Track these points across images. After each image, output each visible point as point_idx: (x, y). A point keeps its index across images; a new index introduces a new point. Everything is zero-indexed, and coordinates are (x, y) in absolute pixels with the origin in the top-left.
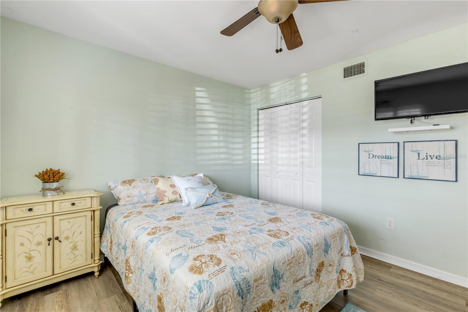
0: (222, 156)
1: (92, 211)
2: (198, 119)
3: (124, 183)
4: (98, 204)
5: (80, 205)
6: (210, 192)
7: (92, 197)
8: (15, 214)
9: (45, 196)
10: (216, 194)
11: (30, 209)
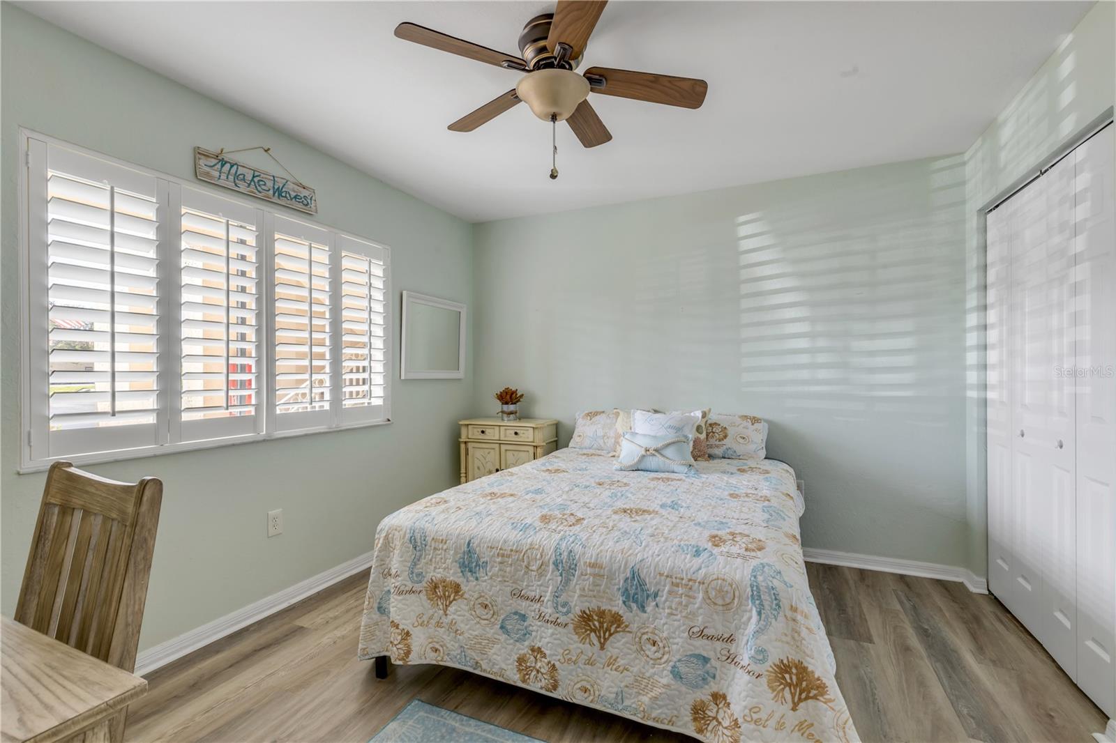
0: (822, 374)
1: (534, 446)
2: (745, 289)
3: (588, 414)
4: (541, 438)
5: (524, 435)
6: (653, 445)
7: (533, 428)
8: (474, 433)
9: (503, 420)
10: (669, 452)
11: (483, 432)
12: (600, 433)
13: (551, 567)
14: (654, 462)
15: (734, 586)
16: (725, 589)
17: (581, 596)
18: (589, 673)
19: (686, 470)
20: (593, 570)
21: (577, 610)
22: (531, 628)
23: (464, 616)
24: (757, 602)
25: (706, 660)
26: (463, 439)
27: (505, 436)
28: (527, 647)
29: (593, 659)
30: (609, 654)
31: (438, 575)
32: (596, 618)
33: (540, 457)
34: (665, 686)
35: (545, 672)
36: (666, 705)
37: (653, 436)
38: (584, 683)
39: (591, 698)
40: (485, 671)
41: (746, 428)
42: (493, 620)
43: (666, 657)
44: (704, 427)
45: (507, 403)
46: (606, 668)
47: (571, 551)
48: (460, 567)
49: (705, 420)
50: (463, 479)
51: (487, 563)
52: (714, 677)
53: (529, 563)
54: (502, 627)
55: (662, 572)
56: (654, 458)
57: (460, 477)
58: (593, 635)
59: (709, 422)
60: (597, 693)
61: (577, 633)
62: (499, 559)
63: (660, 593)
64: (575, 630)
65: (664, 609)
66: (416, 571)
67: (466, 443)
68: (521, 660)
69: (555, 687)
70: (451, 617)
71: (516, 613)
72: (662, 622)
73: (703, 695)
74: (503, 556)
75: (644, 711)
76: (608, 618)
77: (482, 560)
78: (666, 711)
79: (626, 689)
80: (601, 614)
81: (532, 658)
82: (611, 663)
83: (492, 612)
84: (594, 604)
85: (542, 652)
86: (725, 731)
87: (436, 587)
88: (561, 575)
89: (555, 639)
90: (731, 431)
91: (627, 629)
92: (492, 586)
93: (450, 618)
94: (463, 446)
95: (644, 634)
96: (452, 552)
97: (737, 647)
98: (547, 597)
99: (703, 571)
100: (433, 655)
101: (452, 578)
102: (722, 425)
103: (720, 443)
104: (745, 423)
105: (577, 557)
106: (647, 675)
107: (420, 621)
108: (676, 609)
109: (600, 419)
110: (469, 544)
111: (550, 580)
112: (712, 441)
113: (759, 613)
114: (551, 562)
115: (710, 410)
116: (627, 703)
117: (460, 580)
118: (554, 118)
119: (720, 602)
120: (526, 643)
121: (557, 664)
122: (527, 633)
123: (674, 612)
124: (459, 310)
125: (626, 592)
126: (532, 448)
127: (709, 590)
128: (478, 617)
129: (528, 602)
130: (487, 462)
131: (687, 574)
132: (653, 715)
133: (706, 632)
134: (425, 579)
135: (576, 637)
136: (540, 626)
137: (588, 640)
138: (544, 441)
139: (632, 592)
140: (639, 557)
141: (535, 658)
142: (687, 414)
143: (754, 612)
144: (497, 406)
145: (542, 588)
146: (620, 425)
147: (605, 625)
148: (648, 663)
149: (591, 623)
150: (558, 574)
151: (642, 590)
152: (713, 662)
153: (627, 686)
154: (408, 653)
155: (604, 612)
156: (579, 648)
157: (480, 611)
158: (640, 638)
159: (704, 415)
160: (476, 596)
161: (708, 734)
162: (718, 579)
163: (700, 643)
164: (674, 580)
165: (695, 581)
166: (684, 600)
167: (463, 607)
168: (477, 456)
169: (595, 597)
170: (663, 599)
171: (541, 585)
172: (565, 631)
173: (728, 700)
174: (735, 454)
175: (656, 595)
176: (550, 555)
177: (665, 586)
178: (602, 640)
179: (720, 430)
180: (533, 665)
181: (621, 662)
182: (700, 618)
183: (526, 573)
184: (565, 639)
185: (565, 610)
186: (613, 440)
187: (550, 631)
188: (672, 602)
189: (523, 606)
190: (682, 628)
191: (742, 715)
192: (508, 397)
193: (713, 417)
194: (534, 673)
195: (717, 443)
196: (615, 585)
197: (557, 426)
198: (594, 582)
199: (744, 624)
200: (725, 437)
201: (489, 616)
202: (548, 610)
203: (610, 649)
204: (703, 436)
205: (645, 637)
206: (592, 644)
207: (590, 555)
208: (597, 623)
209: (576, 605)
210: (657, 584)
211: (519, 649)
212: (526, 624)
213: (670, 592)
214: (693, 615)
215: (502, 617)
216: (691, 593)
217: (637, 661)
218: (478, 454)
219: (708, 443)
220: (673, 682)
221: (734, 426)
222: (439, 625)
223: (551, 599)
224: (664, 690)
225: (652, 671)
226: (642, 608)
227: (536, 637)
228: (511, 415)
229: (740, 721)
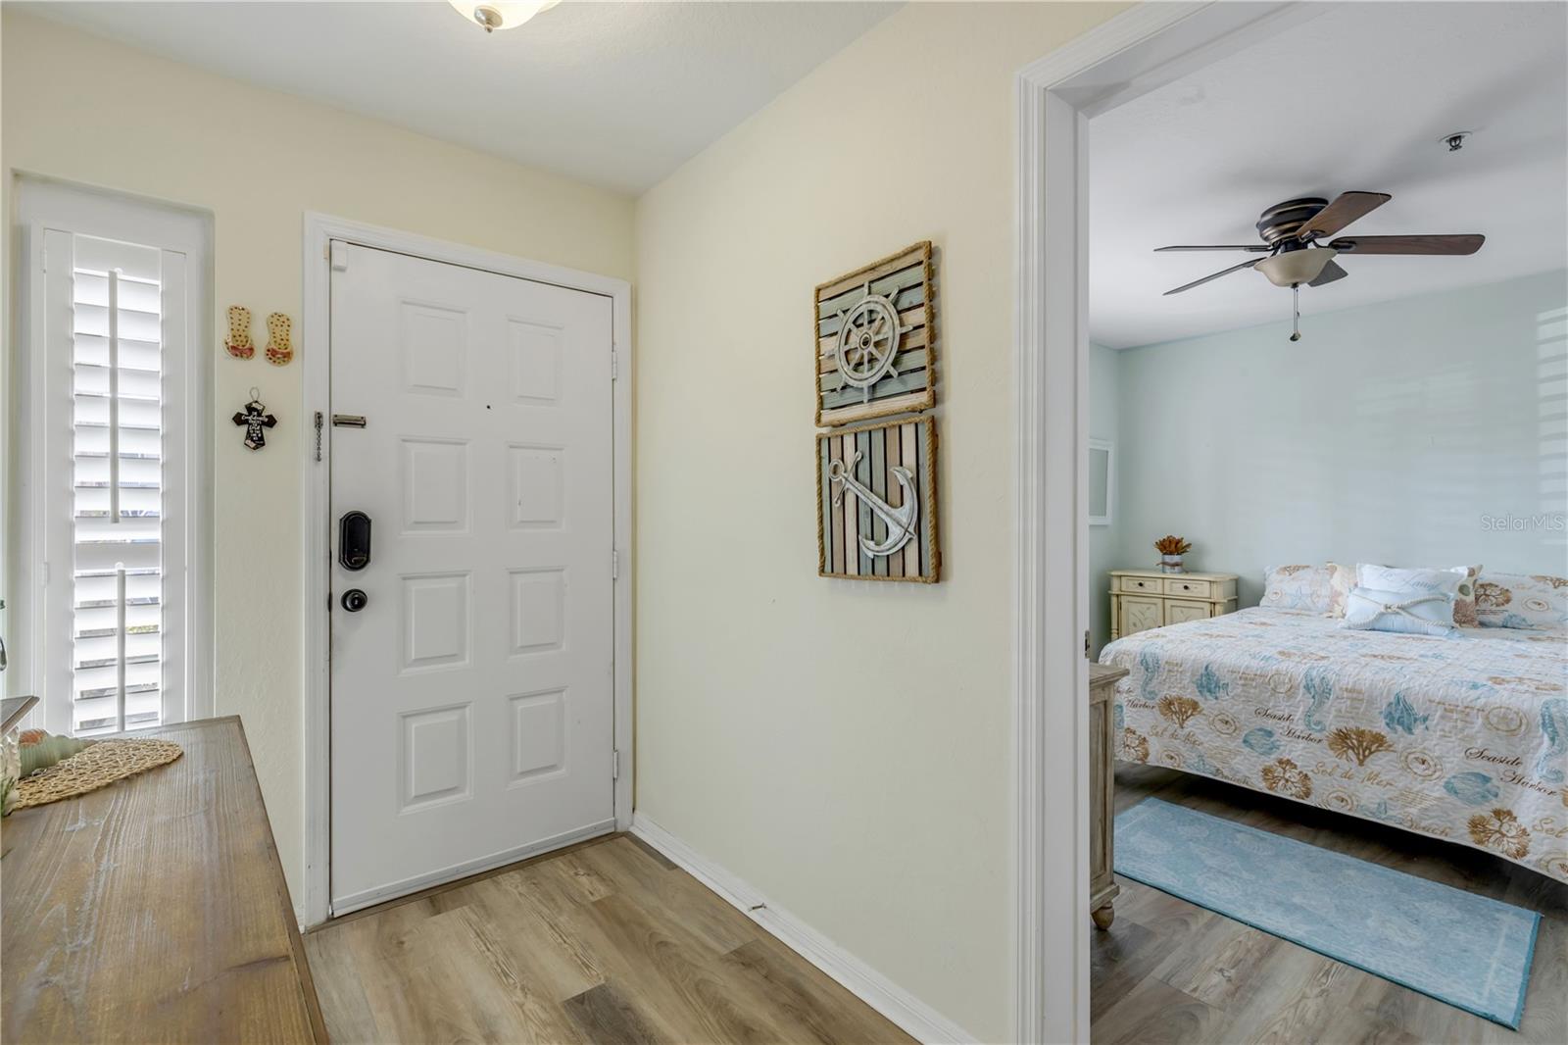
1: (1211, 603)
3: (1285, 569)
4: (1220, 594)
5: (1196, 590)
6: (1395, 602)
7: (1210, 582)
8: (1129, 586)
9: (1164, 572)
10: (1419, 610)
11: (1141, 585)
12: (1306, 590)
13: (1302, 690)
14: (1397, 621)
15: (1521, 714)
16: (1510, 717)
17: (1336, 717)
18: (1346, 786)
19: (1447, 632)
20: (1350, 695)
21: (1333, 729)
22: (1278, 743)
23: (1202, 729)
24: (1550, 729)
25: (1486, 779)
26: (1115, 590)
27: (1171, 590)
28: (1274, 759)
29: (1350, 773)
30: (1369, 771)
31: (1174, 693)
32: (1354, 737)
33: (1219, 615)
34: (1436, 799)
35: (1295, 780)
36: (1437, 817)
37: (1394, 593)
38: (1340, 794)
39: (1349, 807)
40: (1226, 777)
41: (1544, 591)
42: (1234, 734)
43: (1437, 774)
44: (1471, 587)
45: (1171, 553)
46: (1366, 782)
47: (1323, 678)
48: (1198, 687)
49: (1473, 579)
50: (1114, 636)
51: (1228, 685)
52: (1496, 795)
53: (1276, 687)
54: (1245, 741)
55: (1432, 699)
56: (1398, 616)
57: (1111, 633)
58: (1350, 751)
59: (1480, 582)
60: (1355, 803)
61: (1332, 749)
62: (1242, 682)
63: (1430, 718)
64: (1330, 745)
65: (1435, 731)
66: (1148, 689)
67: (1118, 596)
68: (1266, 771)
69: (1307, 794)
70: (1189, 729)
71: (1260, 730)
72: (1434, 742)
73: (1484, 811)
74: (1246, 679)
75: (1411, 820)
76: (1368, 737)
77: (1222, 682)
78: (1439, 822)
79: (1390, 802)
80: (1361, 734)
81: (1280, 769)
82: (1372, 778)
83: (1233, 727)
84: (1352, 725)
85: (1292, 764)
86: (1511, 840)
87: (1171, 703)
88: (1314, 697)
89: (1307, 752)
90: (1516, 595)
91: (1391, 749)
92: (1234, 705)
93: (1186, 731)
94: (1114, 600)
95: (1410, 753)
96: (1188, 674)
97: (1525, 768)
98: (1298, 715)
99: (1482, 701)
100: (1169, 761)
101: (1188, 696)
102: (1501, 587)
103: (1498, 608)
104: (1541, 585)
105: (1331, 683)
106: (1415, 789)
107: (1155, 732)
108: (1450, 732)
109: (1306, 575)
110: (1207, 667)
111: (1299, 701)
112: (1483, 606)
113: (1553, 739)
114: (1302, 686)
115: (1481, 567)
116: (1390, 813)
117: (1197, 697)
118: (1295, 285)
119: (1503, 727)
120: (1273, 756)
121: (1310, 774)
122: (1274, 747)
123: (1448, 734)
124: (1105, 449)
125: (1389, 716)
126: (1208, 605)
127: (1491, 716)
128: (1218, 731)
129: (1276, 720)
130: (1146, 619)
131: (1462, 702)
132: (1423, 825)
133: (1485, 753)
134: (1159, 697)
135: (1331, 752)
136: (1290, 741)
137: (1345, 756)
138: (1225, 598)
139: (1397, 716)
140: (1404, 686)
141: (1284, 769)
142: (1444, 570)
143: (1546, 738)
144: (1157, 556)
145: (1292, 708)
146: (1337, 581)
147: (1365, 744)
148: (1416, 779)
149: (1348, 741)
150: (1310, 696)
151: (1409, 714)
152: (1495, 782)
153: (1391, 799)
154: (1146, 755)
155: (1363, 732)
156: (1335, 762)
157: (1219, 726)
158: (1407, 757)
159: (1472, 573)
160: (1216, 713)
161: (1490, 845)
162: (1501, 707)
163: (1479, 762)
164: (1447, 706)
165: (1472, 708)
166: (1460, 724)
167: (1202, 721)
168: (1131, 610)
169: (1352, 718)
170: (1435, 722)
171: (1290, 706)
172: (1319, 745)
173: (1515, 815)
174: (1524, 623)
175: (1425, 719)
176: (1300, 678)
177: (1437, 711)
178: (1361, 757)
179: (1499, 592)
180: (1282, 775)
181: (1384, 777)
182: (1479, 742)
183: (1272, 695)
184: (1318, 753)
185: (1318, 728)
186: (1327, 600)
187: (1301, 745)
188: (1445, 725)
189: (1270, 724)
190: (1457, 749)
191: (1531, 825)
192: (1173, 546)
193: (1486, 576)
194: (1283, 782)
195: (1494, 608)
196: (1376, 708)
197: (1237, 582)
198: (1351, 705)
199: (1533, 748)
200: (1508, 601)
201: (1230, 731)
202: (1299, 727)
203: (1370, 765)
204: (1471, 598)
205: (1412, 756)
206: (1348, 759)
207: (1348, 681)
208: (1355, 742)
209: (1330, 725)
210: (1426, 709)
211: (1264, 761)
212: (1272, 739)
213: (1442, 717)
214: (1473, 738)
215: (1246, 732)
216: (1468, 719)
217: (1402, 778)
218: (1134, 608)
219: (1478, 608)
220: (1446, 796)
221: (1523, 588)
222: (1174, 736)
223: (1303, 717)
224: (1435, 802)
225: (1419, 787)
226: (1410, 730)
227: (1284, 751)
228: (1176, 568)
229: (1529, 830)
